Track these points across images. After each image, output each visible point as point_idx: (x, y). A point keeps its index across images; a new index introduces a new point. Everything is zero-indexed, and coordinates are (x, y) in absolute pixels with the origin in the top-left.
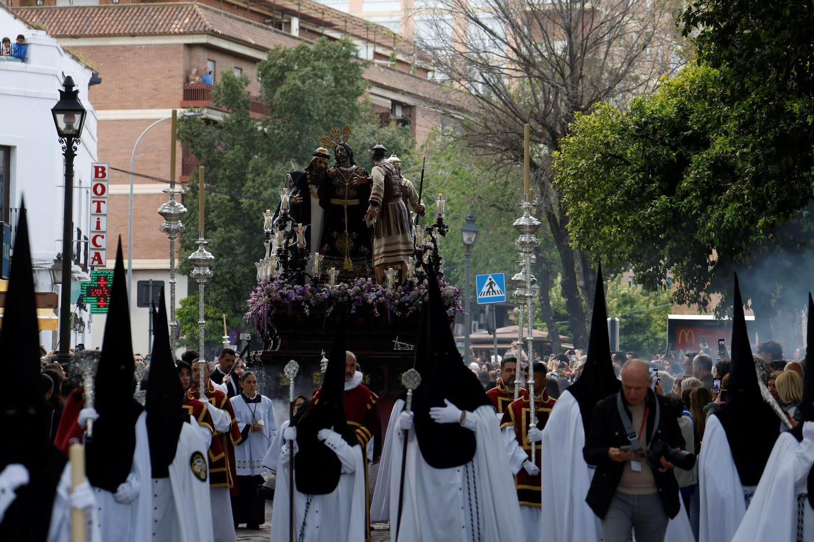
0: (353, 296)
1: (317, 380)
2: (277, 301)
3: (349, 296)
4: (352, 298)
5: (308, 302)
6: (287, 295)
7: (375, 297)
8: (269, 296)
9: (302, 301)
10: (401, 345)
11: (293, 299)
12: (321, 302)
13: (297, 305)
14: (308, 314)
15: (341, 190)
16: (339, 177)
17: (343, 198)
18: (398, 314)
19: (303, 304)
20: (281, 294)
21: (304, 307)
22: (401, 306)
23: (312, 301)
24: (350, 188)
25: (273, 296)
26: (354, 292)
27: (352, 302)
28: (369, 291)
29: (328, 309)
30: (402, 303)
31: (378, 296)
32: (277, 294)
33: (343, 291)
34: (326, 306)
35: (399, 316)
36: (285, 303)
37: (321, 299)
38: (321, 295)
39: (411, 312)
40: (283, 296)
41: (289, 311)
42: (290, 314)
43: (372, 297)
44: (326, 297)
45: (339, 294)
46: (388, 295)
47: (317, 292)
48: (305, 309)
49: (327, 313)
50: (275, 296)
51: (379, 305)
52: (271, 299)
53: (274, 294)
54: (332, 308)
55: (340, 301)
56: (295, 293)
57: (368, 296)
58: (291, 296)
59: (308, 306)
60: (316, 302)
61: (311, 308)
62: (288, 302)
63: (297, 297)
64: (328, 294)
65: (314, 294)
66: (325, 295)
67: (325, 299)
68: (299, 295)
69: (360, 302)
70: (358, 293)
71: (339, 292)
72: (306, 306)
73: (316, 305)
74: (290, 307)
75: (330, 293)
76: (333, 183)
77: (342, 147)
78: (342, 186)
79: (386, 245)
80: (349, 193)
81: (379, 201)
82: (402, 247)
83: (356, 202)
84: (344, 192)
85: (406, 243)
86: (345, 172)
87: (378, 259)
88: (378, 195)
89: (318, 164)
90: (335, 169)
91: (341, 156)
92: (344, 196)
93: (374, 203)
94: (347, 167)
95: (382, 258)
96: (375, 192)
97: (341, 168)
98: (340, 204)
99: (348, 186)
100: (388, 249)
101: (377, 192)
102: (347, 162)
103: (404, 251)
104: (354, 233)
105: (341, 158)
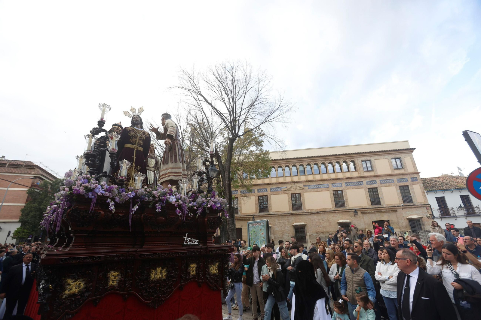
0: (159, 197)
1: (113, 281)
2: (79, 195)
3: (154, 197)
4: (157, 199)
6: (94, 189)
7: (175, 200)
8: (71, 189)
9: (108, 197)
10: (190, 241)
11: (99, 194)
12: (126, 201)
13: (102, 201)
14: (114, 211)
15: (134, 140)
16: (133, 131)
17: (134, 144)
18: (191, 215)
19: (109, 200)
20: (86, 188)
21: (109, 204)
22: (191, 209)
23: (117, 199)
25: (75, 190)
26: (159, 194)
27: (157, 202)
28: (170, 195)
29: (132, 208)
30: (192, 206)
31: (178, 199)
32: (81, 187)
33: (149, 192)
34: (131, 205)
35: (191, 216)
36: (88, 197)
37: (127, 198)
38: (126, 195)
39: (199, 214)
40: (88, 190)
41: (92, 206)
42: (92, 209)
43: (173, 199)
44: (132, 196)
45: (145, 195)
46: (185, 199)
47: (123, 191)
48: (111, 205)
49: (132, 211)
50: (78, 189)
51: (180, 206)
52: (73, 192)
53: (76, 187)
54: (137, 207)
55: (145, 200)
56: (102, 188)
57: (169, 198)
58: (97, 191)
59: (113, 203)
60: (122, 200)
61: (116, 205)
62: (93, 197)
63: (103, 192)
64: (134, 194)
65: (119, 193)
66: (131, 195)
67: (130, 198)
68: (106, 191)
69: (163, 202)
70: (164, 194)
71: (145, 193)
72: (111, 203)
73: (121, 203)
74: (94, 201)
75: (136, 193)
76: (129, 134)
77: (137, 116)
78: (136, 137)
79: (173, 168)
80: (139, 142)
81: (174, 136)
82: (182, 171)
83: (141, 149)
84: (136, 141)
85: (184, 170)
86: (137, 130)
87: (166, 177)
88: (174, 132)
89: (115, 130)
90: (131, 128)
91: (137, 120)
92: (135, 143)
93: (170, 137)
94: (138, 128)
95: (169, 176)
96: (171, 130)
97: (135, 128)
98: (132, 147)
99: (139, 138)
100: (174, 170)
101: (173, 130)
102: (139, 126)
103: (183, 174)
104: (139, 166)
105: (137, 122)
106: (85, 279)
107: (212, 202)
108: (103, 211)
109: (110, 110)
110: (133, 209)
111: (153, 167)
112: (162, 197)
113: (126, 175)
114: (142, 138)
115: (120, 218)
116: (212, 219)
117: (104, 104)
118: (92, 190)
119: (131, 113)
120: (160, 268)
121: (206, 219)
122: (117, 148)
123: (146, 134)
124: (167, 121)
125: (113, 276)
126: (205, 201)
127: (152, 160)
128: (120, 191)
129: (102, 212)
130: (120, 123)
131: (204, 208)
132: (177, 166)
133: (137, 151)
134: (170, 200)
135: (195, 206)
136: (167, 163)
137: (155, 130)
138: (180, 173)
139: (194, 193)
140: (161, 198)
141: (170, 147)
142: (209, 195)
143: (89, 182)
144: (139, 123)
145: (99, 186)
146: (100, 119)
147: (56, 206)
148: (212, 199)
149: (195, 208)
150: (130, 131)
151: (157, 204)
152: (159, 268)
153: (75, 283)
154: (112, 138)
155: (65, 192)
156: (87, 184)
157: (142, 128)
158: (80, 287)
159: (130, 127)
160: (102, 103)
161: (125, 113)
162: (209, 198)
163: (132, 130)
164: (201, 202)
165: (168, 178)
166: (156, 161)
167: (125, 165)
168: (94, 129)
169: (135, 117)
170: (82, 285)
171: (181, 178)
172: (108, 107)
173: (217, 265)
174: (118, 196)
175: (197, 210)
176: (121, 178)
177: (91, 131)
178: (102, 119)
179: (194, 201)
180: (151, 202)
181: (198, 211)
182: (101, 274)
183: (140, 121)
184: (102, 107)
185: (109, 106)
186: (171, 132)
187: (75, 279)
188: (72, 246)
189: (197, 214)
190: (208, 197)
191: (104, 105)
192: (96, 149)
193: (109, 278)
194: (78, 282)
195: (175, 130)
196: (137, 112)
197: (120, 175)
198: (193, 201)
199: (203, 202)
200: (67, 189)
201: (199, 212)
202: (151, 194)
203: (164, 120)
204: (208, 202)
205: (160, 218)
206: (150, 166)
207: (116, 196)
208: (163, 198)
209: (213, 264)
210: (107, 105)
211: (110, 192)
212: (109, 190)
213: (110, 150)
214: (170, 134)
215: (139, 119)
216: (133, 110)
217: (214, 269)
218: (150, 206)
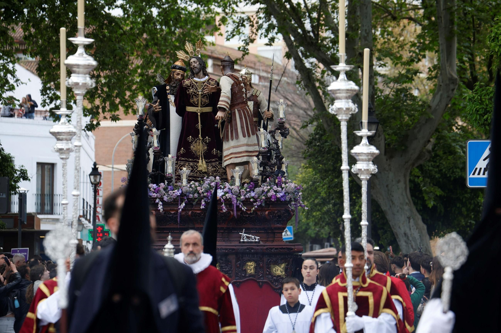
0: (203, 193)
3: (198, 193)
4: (202, 195)
5: (161, 199)
7: (223, 194)
9: (156, 198)
10: (247, 237)
12: (174, 200)
14: (162, 210)
15: (195, 100)
16: (193, 87)
17: (196, 106)
18: (244, 208)
19: (157, 201)
21: (158, 204)
23: (166, 198)
26: (203, 190)
27: (201, 199)
29: (180, 206)
31: (226, 193)
33: (193, 189)
34: (179, 202)
35: (244, 210)
37: (174, 196)
38: (174, 193)
39: (256, 207)
45: (190, 192)
46: (236, 192)
47: (170, 190)
49: (180, 209)
51: (226, 201)
54: (184, 204)
55: (190, 198)
59: (161, 203)
60: (170, 198)
61: (165, 204)
64: (180, 192)
65: (167, 192)
66: (178, 193)
67: (177, 195)
68: (154, 192)
69: (208, 198)
70: (209, 189)
71: (190, 190)
73: (169, 201)
75: (182, 191)
80: (202, 101)
84: (198, 100)
86: (198, 82)
87: (228, 159)
88: (226, 102)
89: (175, 76)
91: (194, 68)
92: (198, 104)
94: (200, 78)
96: (223, 99)
97: (194, 79)
98: (194, 111)
99: (201, 95)
104: (207, 137)
105: (195, 70)
107: (273, 191)
114: (205, 94)
115: (171, 215)
116: (276, 212)
121: (267, 213)
126: (266, 191)
128: (167, 190)
133: (202, 114)
135: (252, 198)
140: (205, 194)
144: (198, 70)
150: (188, 86)
151: (202, 201)
154: (152, 136)
163: (191, 84)
164: (261, 192)
167: (169, 162)
169: (192, 62)
173: (283, 266)
174: (166, 196)
175: (255, 202)
176: (167, 176)
177: (134, 129)
186: (222, 103)
189: (254, 206)
199: (263, 192)
201: (256, 205)
202: (195, 190)
207: (164, 195)
208: (209, 193)
209: (278, 265)
211: (157, 193)
212: (156, 191)
217: (279, 270)
218: (195, 203)
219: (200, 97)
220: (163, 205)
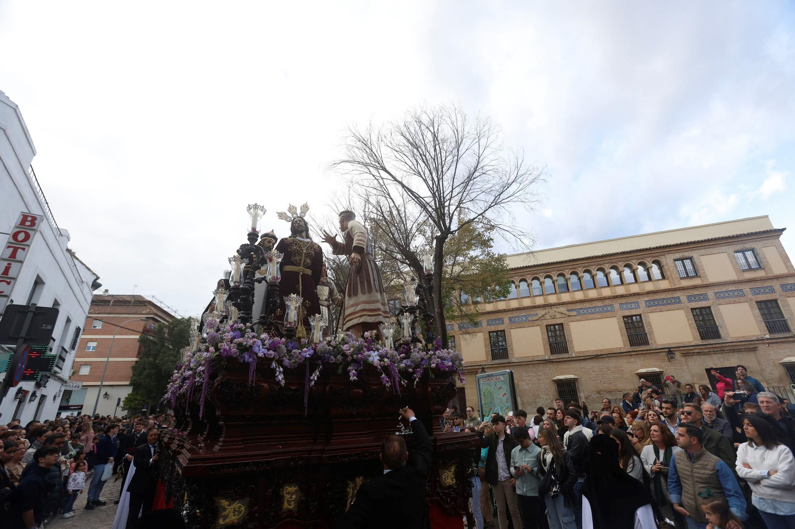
0: (351, 355)
1: (289, 502)
2: (230, 359)
3: (344, 355)
4: (349, 359)
5: (280, 362)
6: (251, 347)
7: (379, 358)
8: (217, 349)
9: (273, 359)
11: (260, 354)
12: (300, 365)
13: (264, 366)
14: (283, 383)
15: (297, 258)
16: (296, 244)
17: (299, 265)
18: (404, 382)
19: (274, 365)
20: (240, 345)
21: (274, 371)
22: (404, 373)
23: (286, 362)
24: (306, 257)
25: (225, 350)
26: (352, 349)
27: (349, 364)
28: (369, 350)
29: (311, 375)
30: (405, 368)
31: (382, 357)
32: (232, 345)
33: (334, 347)
34: (308, 370)
35: (405, 385)
36: (244, 361)
37: (300, 359)
38: (300, 353)
39: (417, 380)
40: (243, 348)
41: (252, 377)
42: (252, 381)
43: (374, 358)
44: (308, 356)
45: (329, 352)
46: (393, 356)
47: (294, 348)
48: (278, 373)
49: (311, 381)
50: (227, 347)
51: (386, 369)
52: (220, 353)
53: (224, 346)
54: (319, 374)
55: (331, 362)
56: (264, 345)
57: (369, 356)
58: (256, 349)
59: (281, 369)
60: (294, 363)
61: (286, 372)
62: (251, 360)
63: (266, 351)
64: (312, 351)
65: (289, 351)
66: (307, 352)
67: (306, 358)
68: (268, 350)
69: (360, 363)
70: (359, 350)
71: (329, 349)
72: (277, 369)
73: (292, 367)
74: (253, 368)
75: (315, 350)
76: (289, 250)
77: (300, 219)
78: (299, 253)
79: (365, 302)
80: (305, 261)
81: (365, 247)
82: (382, 307)
83: (309, 272)
84: (300, 259)
85: (384, 304)
86: (302, 241)
87: (356, 318)
88: (364, 241)
89: (266, 243)
90: (292, 238)
91: (299, 226)
92: (300, 263)
93: (359, 250)
94: (303, 238)
95: (361, 316)
96: (360, 238)
97: (297, 238)
98: (295, 270)
99: (305, 254)
100: (368, 306)
101: (362, 238)
102: (304, 234)
103: (383, 312)
104: (307, 301)
105: (300, 227)
106: (247, 499)
107: (438, 358)
108: (266, 383)
109: (264, 213)
110: (312, 378)
111: (326, 300)
112: (357, 354)
113: (296, 319)
114: (309, 253)
115: (291, 393)
116: (439, 387)
117: (256, 204)
118: (248, 349)
119: (289, 215)
120: (361, 478)
121: (429, 389)
122: (279, 276)
123: (316, 246)
124: (350, 224)
125: (289, 493)
126: (426, 357)
127: (323, 289)
128: (290, 348)
129: (266, 385)
130: (273, 231)
131: (425, 369)
132: (372, 299)
133: (304, 276)
134: (371, 359)
135: (409, 367)
136: (356, 294)
137: (330, 240)
138: (379, 310)
139: (407, 343)
140: (355, 356)
141: (358, 266)
142: (430, 346)
143: (243, 336)
144: (303, 229)
145: (259, 342)
146: (250, 230)
147: (190, 372)
148: (437, 352)
149: (411, 370)
150: (291, 243)
151: (350, 368)
152: (359, 478)
153: (233, 506)
154: (271, 260)
155: (209, 354)
156: (241, 340)
157: (308, 237)
158: (240, 512)
159: (290, 237)
160: (252, 203)
161: (282, 216)
162: (431, 352)
163: (294, 242)
164: (419, 360)
165: (359, 319)
166: (330, 289)
167: (294, 304)
168: (243, 246)
169: (296, 221)
170: (243, 508)
171: (381, 319)
172: (262, 210)
173: (453, 469)
174: (288, 357)
175: (414, 373)
176: (288, 326)
177: (238, 251)
178: (254, 229)
179: (408, 357)
180: (340, 363)
181: (415, 375)
182: (270, 490)
183: (304, 226)
184: (252, 210)
185: (263, 207)
186: (360, 242)
187: (232, 500)
188: (224, 442)
189: (415, 379)
190: (429, 350)
191: (256, 207)
192: (248, 279)
193: (282, 497)
194: (237, 505)
195: (365, 237)
196: (299, 212)
197: (287, 320)
198: (404, 358)
199: (423, 359)
200: (212, 349)
201: (417, 377)
202: (338, 350)
203: (345, 222)
204: (430, 358)
205: (355, 390)
206: (321, 298)
207: (285, 356)
208: (360, 356)
209: (447, 469)
210: (259, 207)
211: (274, 351)
212: (274, 347)
213: (270, 279)
214: (359, 245)
215: (303, 222)
216: (292, 209)
217: (449, 477)
218: (340, 371)
219: (303, 255)
220: (284, 373)
